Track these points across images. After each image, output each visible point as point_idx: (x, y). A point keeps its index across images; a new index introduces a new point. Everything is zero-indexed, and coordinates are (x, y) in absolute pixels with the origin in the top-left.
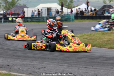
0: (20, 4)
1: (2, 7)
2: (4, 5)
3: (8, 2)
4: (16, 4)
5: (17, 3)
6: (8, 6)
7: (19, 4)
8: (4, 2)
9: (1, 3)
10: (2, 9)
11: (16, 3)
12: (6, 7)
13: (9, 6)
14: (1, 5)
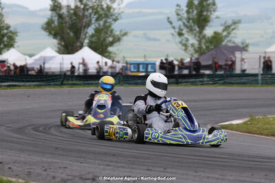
0: (234, 43)
1: (190, 48)
2: (196, 43)
3: (204, 37)
4: (224, 43)
5: (228, 39)
6: (204, 47)
7: (230, 41)
8: (195, 35)
9: (187, 40)
10: (191, 53)
11: (223, 41)
12: (200, 48)
13: (207, 47)
14: (189, 45)
